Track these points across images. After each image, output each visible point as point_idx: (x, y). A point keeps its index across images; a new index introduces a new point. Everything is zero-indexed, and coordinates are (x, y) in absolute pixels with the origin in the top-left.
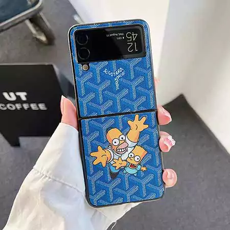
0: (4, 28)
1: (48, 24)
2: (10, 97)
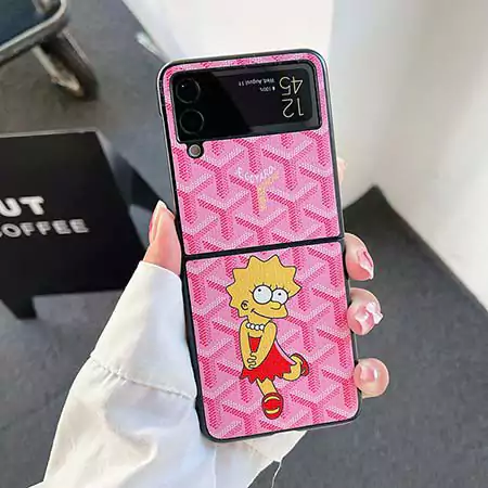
2: (8, 208)
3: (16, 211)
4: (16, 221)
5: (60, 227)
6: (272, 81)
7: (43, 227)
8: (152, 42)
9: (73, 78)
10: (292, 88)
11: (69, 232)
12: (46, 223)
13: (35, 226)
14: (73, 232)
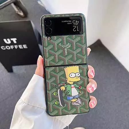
2: (8, 41)
3: (9, 42)
4: (9, 45)
5: (20, 47)
6: (71, 21)
7: (16, 47)
9: (21, 11)
10: (76, 23)
11: (22, 48)
12: (17, 46)
13: (14, 46)
14: (24, 48)
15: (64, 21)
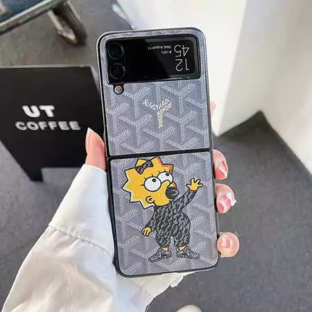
0: (21, 21)
1: (78, 17)
2: (32, 112)
3: (37, 114)
5: (63, 125)
6: (169, 47)
7: (52, 125)
8: (122, 10)
10: (182, 52)
11: (68, 129)
12: (54, 122)
13: (47, 124)
14: (71, 129)
15: (154, 48)
